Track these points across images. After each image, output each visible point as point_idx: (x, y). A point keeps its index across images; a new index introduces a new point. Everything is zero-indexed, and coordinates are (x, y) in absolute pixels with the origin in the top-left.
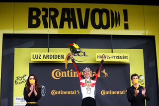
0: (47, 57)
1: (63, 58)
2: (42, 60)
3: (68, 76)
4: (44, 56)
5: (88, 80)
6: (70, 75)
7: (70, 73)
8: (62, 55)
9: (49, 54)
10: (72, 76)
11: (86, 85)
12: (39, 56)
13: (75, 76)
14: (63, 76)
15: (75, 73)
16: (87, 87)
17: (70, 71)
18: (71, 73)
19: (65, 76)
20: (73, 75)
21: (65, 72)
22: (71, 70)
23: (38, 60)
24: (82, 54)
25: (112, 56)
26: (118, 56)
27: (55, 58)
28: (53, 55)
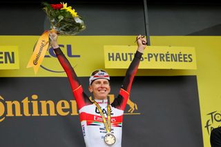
1: (12, 62)
3: (27, 113)
5: (104, 106)
6: (31, 111)
7: (30, 106)
8: (7, 54)
10: (36, 113)
11: (99, 119)
13: (44, 113)
14: (10, 114)
15: (44, 103)
16: (102, 126)
17: (30, 99)
18: (35, 104)
19: (18, 114)
20: (40, 111)
21: (17, 104)
22: (35, 97)
25: (149, 54)
26: (167, 55)
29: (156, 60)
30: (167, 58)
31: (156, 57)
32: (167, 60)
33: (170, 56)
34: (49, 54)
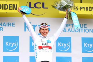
1: (16, 9)
8: (14, 5)
25: (81, 7)
26: (89, 8)
27: (5, 9)
28: (3, 5)
29: (84, 10)
30: (89, 9)
31: (84, 8)
32: (89, 10)
33: (91, 8)
34: (34, 7)
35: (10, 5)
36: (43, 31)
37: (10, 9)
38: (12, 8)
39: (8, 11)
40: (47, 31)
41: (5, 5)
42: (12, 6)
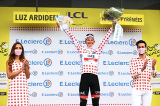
0: (35, 18)
2: (28, 22)
4: (31, 17)
9: (38, 14)
12: (24, 17)
23: (23, 22)
24: (80, 15)
25: (121, 18)
26: (130, 18)
27: (46, 20)
28: (44, 16)
31: (125, 19)
34: (73, 16)
35: (50, 16)
36: (88, 42)
37: (50, 20)
38: (52, 19)
39: (49, 22)
40: (93, 42)
41: (46, 16)
42: (53, 17)
